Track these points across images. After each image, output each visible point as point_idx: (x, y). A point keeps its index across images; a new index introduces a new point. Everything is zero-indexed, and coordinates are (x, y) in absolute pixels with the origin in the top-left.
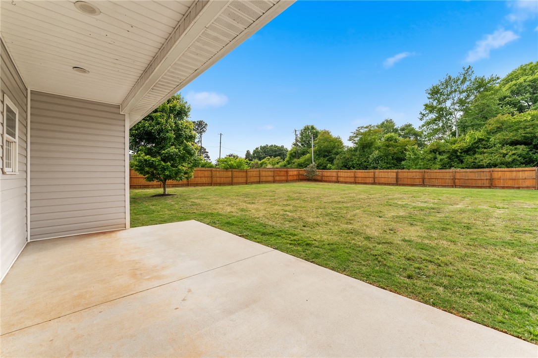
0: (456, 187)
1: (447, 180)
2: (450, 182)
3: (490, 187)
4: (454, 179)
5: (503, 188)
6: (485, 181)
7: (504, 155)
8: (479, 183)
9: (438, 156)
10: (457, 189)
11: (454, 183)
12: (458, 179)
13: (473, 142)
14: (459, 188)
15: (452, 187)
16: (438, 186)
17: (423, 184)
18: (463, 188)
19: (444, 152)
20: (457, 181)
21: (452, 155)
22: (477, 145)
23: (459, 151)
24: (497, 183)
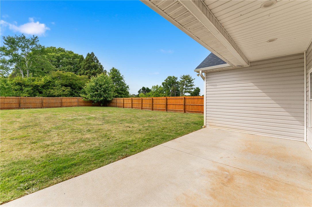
0: (43, 108)
1: (38, 104)
2: (40, 105)
3: (61, 107)
4: (42, 103)
5: (66, 106)
6: (59, 104)
7: (64, 91)
8: (56, 105)
9: (24, 88)
10: (44, 109)
11: (42, 105)
12: (45, 103)
13: (46, 82)
14: (45, 108)
15: (41, 108)
16: (32, 108)
17: (19, 107)
18: (47, 108)
19: (28, 85)
20: (44, 104)
21: (34, 88)
22: (48, 84)
23: (40, 86)
24: (64, 104)
